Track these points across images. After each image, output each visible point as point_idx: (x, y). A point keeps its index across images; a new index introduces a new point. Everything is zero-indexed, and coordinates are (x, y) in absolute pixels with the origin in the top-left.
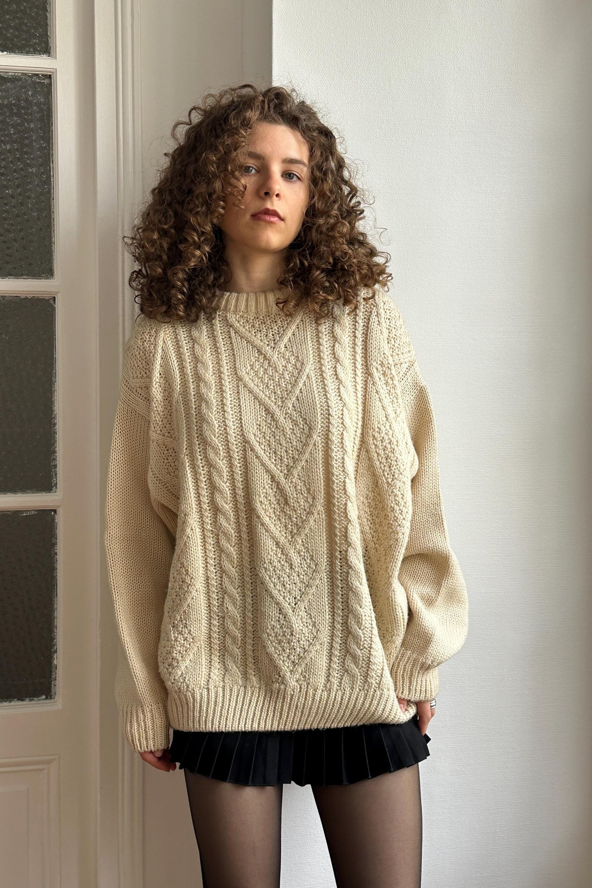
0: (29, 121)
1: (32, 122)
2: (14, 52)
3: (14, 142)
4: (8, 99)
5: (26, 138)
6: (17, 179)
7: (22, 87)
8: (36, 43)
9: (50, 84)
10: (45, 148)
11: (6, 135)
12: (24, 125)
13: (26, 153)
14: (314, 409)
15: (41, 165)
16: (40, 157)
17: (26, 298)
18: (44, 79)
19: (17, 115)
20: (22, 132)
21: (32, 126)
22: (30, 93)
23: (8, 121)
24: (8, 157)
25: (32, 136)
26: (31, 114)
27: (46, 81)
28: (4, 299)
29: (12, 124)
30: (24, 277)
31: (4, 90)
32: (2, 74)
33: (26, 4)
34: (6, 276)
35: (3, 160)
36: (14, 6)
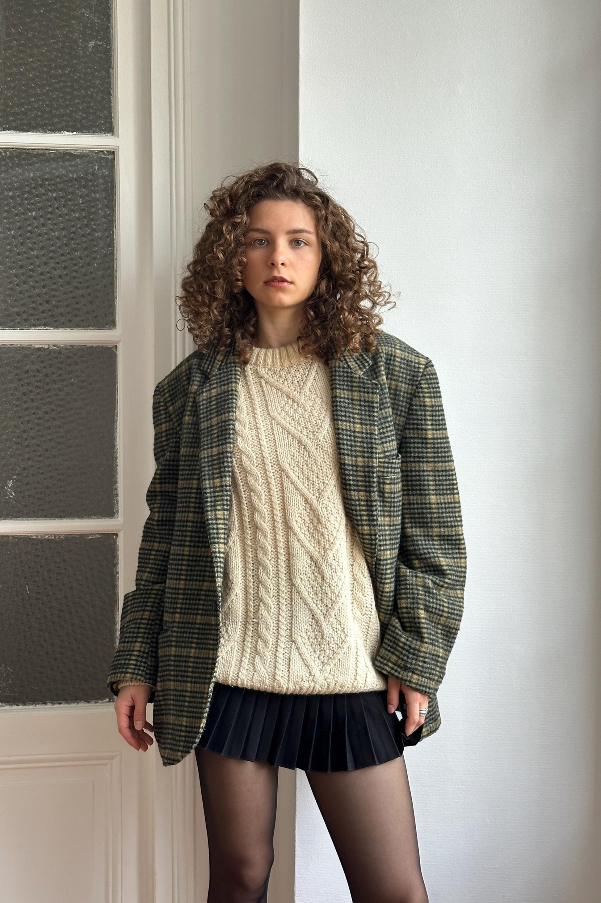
0: (94, 192)
1: (98, 192)
2: (83, 132)
3: (82, 210)
4: (77, 173)
5: (93, 207)
6: (84, 242)
7: (89, 162)
8: (101, 124)
9: (114, 159)
11: (76, 205)
12: (91, 196)
13: (93, 220)
15: (106, 230)
16: (105, 223)
17: (92, 347)
18: (108, 155)
19: (85, 187)
20: (89, 201)
21: (98, 196)
22: (96, 167)
23: (78, 192)
24: (77, 224)
25: (98, 205)
26: (97, 186)
27: (110, 157)
28: (73, 348)
29: (80, 195)
30: (90, 328)
31: (74, 166)
32: (72, 152)
33: (92, 90)
34: (75, 327)
35: (73, 226)
36: (83, 92)
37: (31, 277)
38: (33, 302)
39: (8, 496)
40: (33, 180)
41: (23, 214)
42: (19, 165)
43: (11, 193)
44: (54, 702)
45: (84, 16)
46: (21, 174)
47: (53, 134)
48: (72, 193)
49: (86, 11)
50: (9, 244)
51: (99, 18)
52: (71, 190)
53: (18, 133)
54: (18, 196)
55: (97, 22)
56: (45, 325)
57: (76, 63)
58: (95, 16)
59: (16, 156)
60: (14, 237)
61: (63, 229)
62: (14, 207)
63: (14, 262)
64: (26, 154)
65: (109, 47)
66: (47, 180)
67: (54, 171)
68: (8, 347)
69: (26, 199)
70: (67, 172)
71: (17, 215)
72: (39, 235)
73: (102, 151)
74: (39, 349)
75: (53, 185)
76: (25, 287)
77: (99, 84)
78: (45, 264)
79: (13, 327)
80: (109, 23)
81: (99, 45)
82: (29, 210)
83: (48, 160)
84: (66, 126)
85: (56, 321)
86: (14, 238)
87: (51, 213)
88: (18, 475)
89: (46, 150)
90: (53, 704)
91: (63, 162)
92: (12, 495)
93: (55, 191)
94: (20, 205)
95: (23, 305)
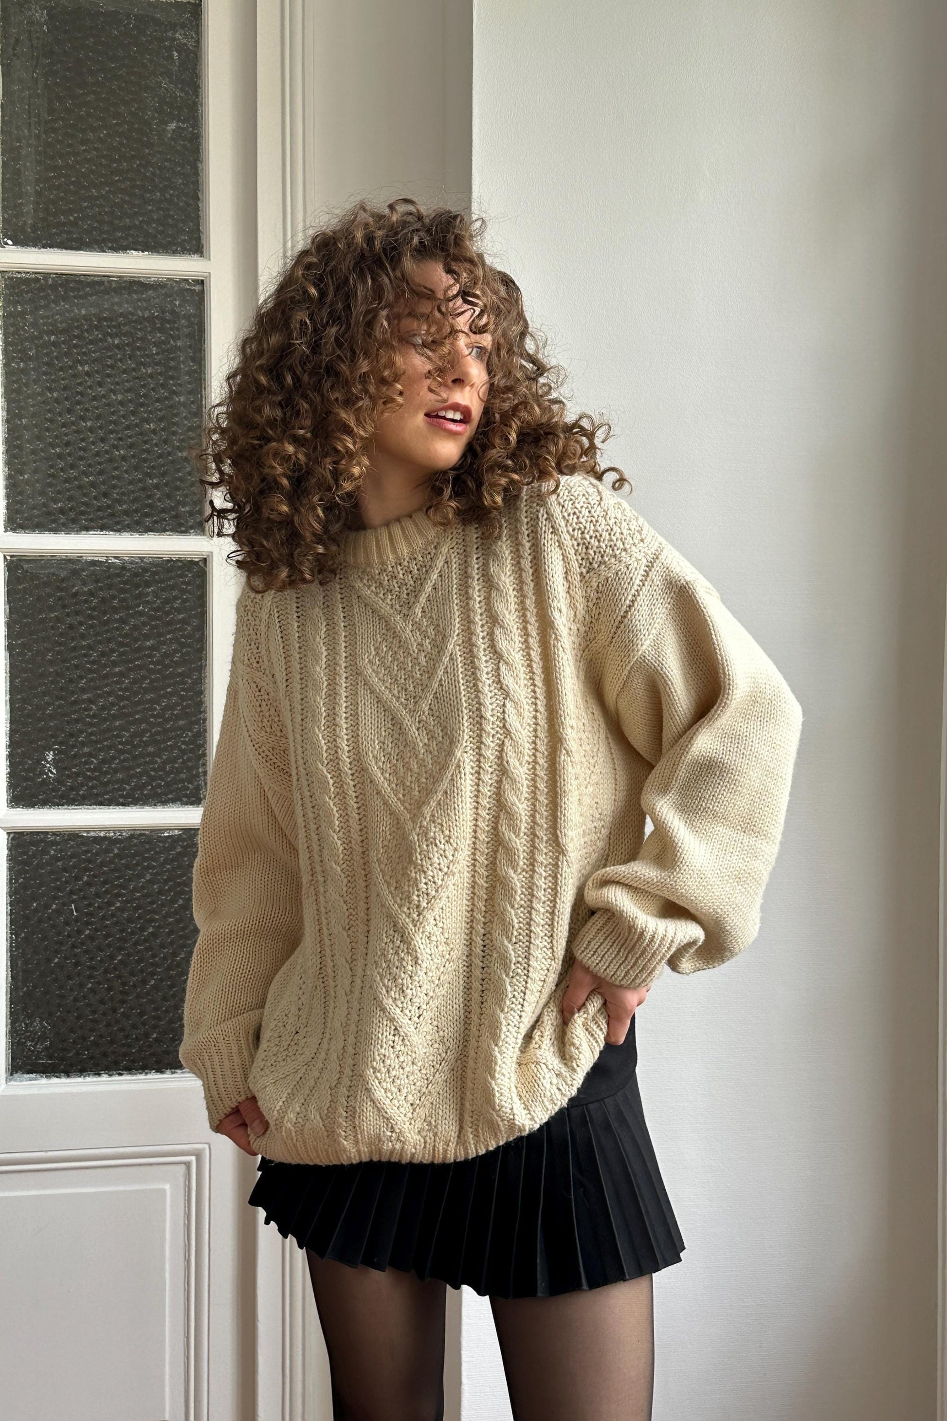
0: (176, 338)
1: (179, 339)
2: (158, 252)
3: (157, 364)
4: (150, 310)
5: (172, 359)
6: (160, 410)
7: (167, 295)
8: (185, 240)
9: (203, 291)
10: (195, 371)
11: (147, 356)
12: (169, 343)
13: (172, 378)
14: (458, 710)
15: (190, 392)
16: (189, 383)
17: (170, 560)
18: (194, 286)
19: (160, 330)
20: (167, 351)
21: (179, 343)
22: (177, 303)
23: (150, 337)
24: (149, 384)
25: (179, 357)
26: (178, 329)
27: (197, 288)
28: (142, 561)
29: (154, 343)
30: (168, 533)
31: (145, 300)
32: (142, 280)
33: (171, 192)
34: (146, 532)
35: (143, 386)
36: (158, 194)
37: (81, 458)
38: (85, 495)
39: (47, 774)
40: (85, 320)
41: (70, 367)
42: (65, 298)
43: (53, 338)
44: (111, 1073)
45: (160, 87)
46: (68, 311)
47: (115, 254)
48: (142, 339)
49: (164, 79)
50: (49, 411)
51: (182, 90)
52: (140, 334)
53: (64, 251)
54: (63, 342)
55: (180, 96)
56: (103, 528)
57: (149, 154)
58: (176, 87)
59: (61, 285)
60: (57, 401)
61: (129, 390)
62: (57, 358)
63: (57, 437)
64: (76, 282)
65: (196, 131)
66: (105, 319)
67: (116, 308)
68: (48, 560)
69: (75, 346)
70: (134, 308)
71: (61, 369)
72: (95, 398)
73: (186, 280)
74: (94, 563)
75: (114, 327)
76: (73, 473)
77: (183, 184)
78: (103, 440)
79: (55, 531)
80: (197, 96)
81: (183, 129)
82: (79, 362)
83: (106, 292)
84: (133, 243)
85: (117, 523)
86: (58, 404)
87: (112, 367)
88: (60, 744)
89: (104, 276)
90: (111, 1075)
91: (130, 294)
92: (52, 773)
93: (116, 335)
94: (66, 354)
95: (70, 499)
